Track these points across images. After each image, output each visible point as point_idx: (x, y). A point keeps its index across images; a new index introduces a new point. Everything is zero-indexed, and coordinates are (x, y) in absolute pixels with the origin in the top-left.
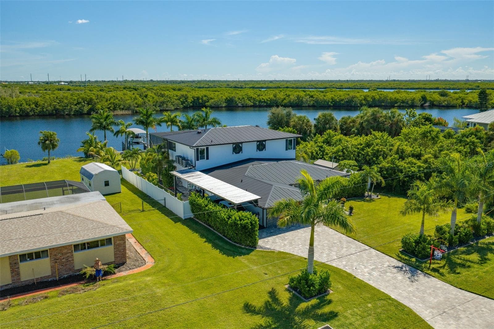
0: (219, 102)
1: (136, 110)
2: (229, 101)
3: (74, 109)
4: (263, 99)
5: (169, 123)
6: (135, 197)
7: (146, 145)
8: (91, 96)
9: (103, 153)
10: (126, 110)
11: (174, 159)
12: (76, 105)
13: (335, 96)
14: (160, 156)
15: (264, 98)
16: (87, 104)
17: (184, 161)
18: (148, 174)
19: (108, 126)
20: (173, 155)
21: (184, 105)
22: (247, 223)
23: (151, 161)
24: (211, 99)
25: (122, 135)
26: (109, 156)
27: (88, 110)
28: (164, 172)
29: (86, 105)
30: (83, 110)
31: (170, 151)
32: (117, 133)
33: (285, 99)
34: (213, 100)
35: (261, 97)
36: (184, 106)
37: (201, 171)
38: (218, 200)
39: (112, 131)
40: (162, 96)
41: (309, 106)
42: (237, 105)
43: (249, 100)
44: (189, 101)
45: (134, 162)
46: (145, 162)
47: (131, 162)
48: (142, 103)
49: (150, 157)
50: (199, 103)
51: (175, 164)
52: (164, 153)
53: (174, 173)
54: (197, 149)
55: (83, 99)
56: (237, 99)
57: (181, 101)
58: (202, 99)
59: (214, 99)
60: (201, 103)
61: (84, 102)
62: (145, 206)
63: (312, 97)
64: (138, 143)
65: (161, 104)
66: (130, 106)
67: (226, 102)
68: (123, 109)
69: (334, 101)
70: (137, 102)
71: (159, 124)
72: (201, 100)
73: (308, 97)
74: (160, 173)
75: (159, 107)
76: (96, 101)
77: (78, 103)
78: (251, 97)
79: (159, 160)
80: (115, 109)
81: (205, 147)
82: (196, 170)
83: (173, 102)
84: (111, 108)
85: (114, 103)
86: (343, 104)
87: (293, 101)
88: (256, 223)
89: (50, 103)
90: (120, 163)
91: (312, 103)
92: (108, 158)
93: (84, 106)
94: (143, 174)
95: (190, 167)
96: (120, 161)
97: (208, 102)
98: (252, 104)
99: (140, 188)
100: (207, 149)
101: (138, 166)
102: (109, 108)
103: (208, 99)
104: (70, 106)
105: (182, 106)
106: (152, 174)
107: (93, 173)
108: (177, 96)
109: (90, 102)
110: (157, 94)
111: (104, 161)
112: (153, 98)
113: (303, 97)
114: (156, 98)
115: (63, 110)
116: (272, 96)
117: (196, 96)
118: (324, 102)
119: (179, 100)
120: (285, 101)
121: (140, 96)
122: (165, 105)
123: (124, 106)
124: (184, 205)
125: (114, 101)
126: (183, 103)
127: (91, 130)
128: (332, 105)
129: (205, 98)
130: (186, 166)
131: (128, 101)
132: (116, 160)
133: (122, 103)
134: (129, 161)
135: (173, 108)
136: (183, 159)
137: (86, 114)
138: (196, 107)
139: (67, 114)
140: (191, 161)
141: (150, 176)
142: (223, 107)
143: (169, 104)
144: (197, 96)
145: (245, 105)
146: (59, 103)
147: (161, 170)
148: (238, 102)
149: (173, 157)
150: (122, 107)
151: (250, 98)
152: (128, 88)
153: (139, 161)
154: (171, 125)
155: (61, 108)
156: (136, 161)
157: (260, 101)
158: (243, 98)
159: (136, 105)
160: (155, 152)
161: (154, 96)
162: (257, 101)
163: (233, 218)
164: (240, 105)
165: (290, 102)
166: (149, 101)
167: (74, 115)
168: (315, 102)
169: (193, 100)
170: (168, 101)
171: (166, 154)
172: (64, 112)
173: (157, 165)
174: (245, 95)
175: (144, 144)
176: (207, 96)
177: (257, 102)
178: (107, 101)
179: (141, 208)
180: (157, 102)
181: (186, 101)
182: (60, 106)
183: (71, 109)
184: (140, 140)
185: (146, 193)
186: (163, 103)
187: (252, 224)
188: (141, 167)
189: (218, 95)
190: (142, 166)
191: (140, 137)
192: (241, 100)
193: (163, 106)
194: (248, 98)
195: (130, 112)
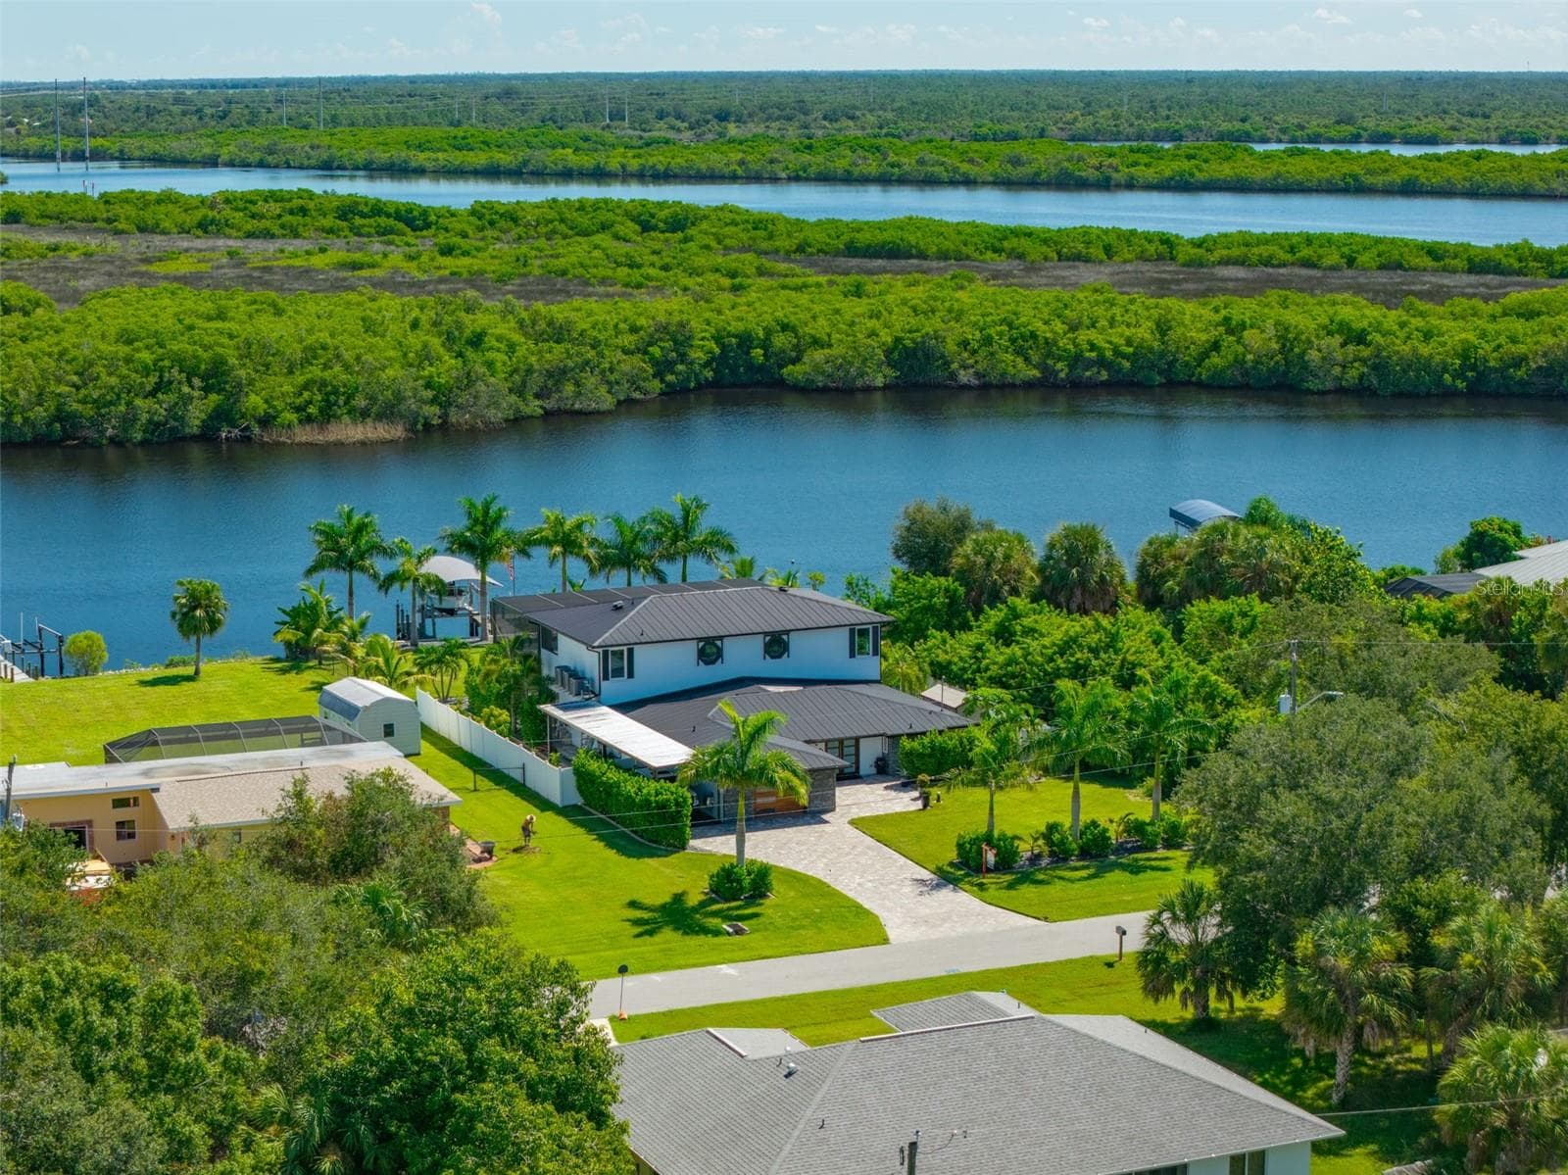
0: (851, 364)
1: (426, 418)
2: (910, 354)
3: (144, 417)
4: (1093, 347)
5: (558, 549)
6: (455, 764)
7: (479, 619)
8: (220, 350)
9: (359, 652)
10: (380, 417)
11: (553, 675)
12: (153, 393)
13: (1483, 335)
14: (517, 667)
15: (1099, 340)
16: (202, 389)
17: (573, 681)
18: (486, 710)
19: (362, 558)
20: (549, 667)
21: (670, 378)
22: (668, 800)
23: (494, 677)
24: (816, 343)
25: (402, 588)
26: (381, 660)
27: (203, 416)
28: (526, 706)
29: (196, 394)
30: (182, 418)
31: (544, 651)
32: (388, 582)
33: (1216, 346)
34: (819, 355)
35: (1083, 336)
36: (669, 385)
37: (611, 707)
38: (634, 767)
39: (375, 576)
40: (559, 333)
41: (1341, 391)
42: (953, 376)
43: (1020, 352)
44: (697, 355)
45: (446, 679)
46: (478, 680)
47: (438, 678)
48: (457, 378)
49: (493, 667)
50: (751, 367)
51: (554, 688)
52: (527, 657)
53: (549, 708)
54: (606, 653)
55: (179, 361)
56: (951, 347)
57: (655, 362)
58: (766, 345)
59: (830, 346)
60: (761, 368)
61: (189, 381)
62: (479, 783)
63: (1360, 338)
64: (451, 612)
65: (550, 383)
66: (399, 397)
67: (891, 364)
68: (365, 414)
69: (1474, 368)
70: (431, 377)
71: (524, 552)
72: (760, 351)
73: (1338, 339)
74: (516, 711)
75: (537, 396)
76: (242, 373)
77: (161, 387)
78: (1033, 335)
79: (514, 676)
80: (327, 415)
81: (625, 648)
82: (601, 703)
83: (612, 370)
84: (312, 410)
85: (323, 384)
86: (1521, 383)
87: (1257, 362)
88: (685, 800)
89: (38, 387)
90: (411, 680)
91: (1353, 374)
92: (377, 667)
93: (191, 398)
94: (473, 711)
95: (587, 694)
96: (409, 674)
97: (795, 361)
98: (1036, 373)
99: (467, 747)
100: (631, 652)
101: (459, 689)
102: (299, 409)
103: (796, 347)
104: (129, 404)
105: (656, 386)
106: (497, 711)
107: (360, 704)
108: (634, 330)
109: (214, 376)
110: (534, 323)
111: (370, 672)
112: (512, 348)
113: (1309, 342)
114: (525, 346)
115: (96, 423)
116: (1144, 333)
117: (736, 327)
118: (1418, 370)
119: (646, 353)
120: (1215, 360)
121: (450, 339)
122: (569, 389)
123: (372, 399)
124: (562, 774)
125: (327, 374)
126: (662, 368)
127: (310, 572)
128: (1461, 385)
129: (780, 341)
130: (578, 694)
131: (390, 372)
132: (399, 671)
133: (361, 380)
134: (434, 675)
135: (608, 402)
136: (573, 675)
137: (194, 438)
138: (734, 385)
139: (112, 440)
140: (592, 681)
141: (492, 715)
142: (876, 389)
143: (591, 381)
144: (740, 327)
145: (994, 378)
146: (78, 388)
147: (518, 701)
148: (955, 366)
149: (550, 667)
150: (363, 403)
151: (1023, 342)
152: (363, 215)
153: (462, 674)
154: (564, 554)
155: (88, 411)
156: (454, 675)
157: (1076, 360)
158: (988, 341)
159: (429, 394)
160: (505, 657)
161: (517, 338)
162: (1060, 359)
163: (645, 791)
164: (964, 377)
165: (1239, 362)
166: (490, 365)
167: (144, 443)
168: (1375, 368)
169: (717, 351)
170: (587, 363)
171: (531, 662)
172: (102, 432)
173: (509, 689)
174: (1003, 321)
175: (471, 615)
176: (794, 330)
177: (1059, 365)
178: (291, 372)
179: (471, 786)
180: (529, 371)
181: (683, 358)
182: (83, 402)
183: (128, 420)
184: (462, 603)
185: (480, 756)
186: (558, 375)
187: (677, 804)
188: (467, 692)
189: (852, 324)
190: (472, 690)
191: (460, 593)
192: (974, 352)
193: (558, 391)
194: (1013, 341)
195: (398, 432)
